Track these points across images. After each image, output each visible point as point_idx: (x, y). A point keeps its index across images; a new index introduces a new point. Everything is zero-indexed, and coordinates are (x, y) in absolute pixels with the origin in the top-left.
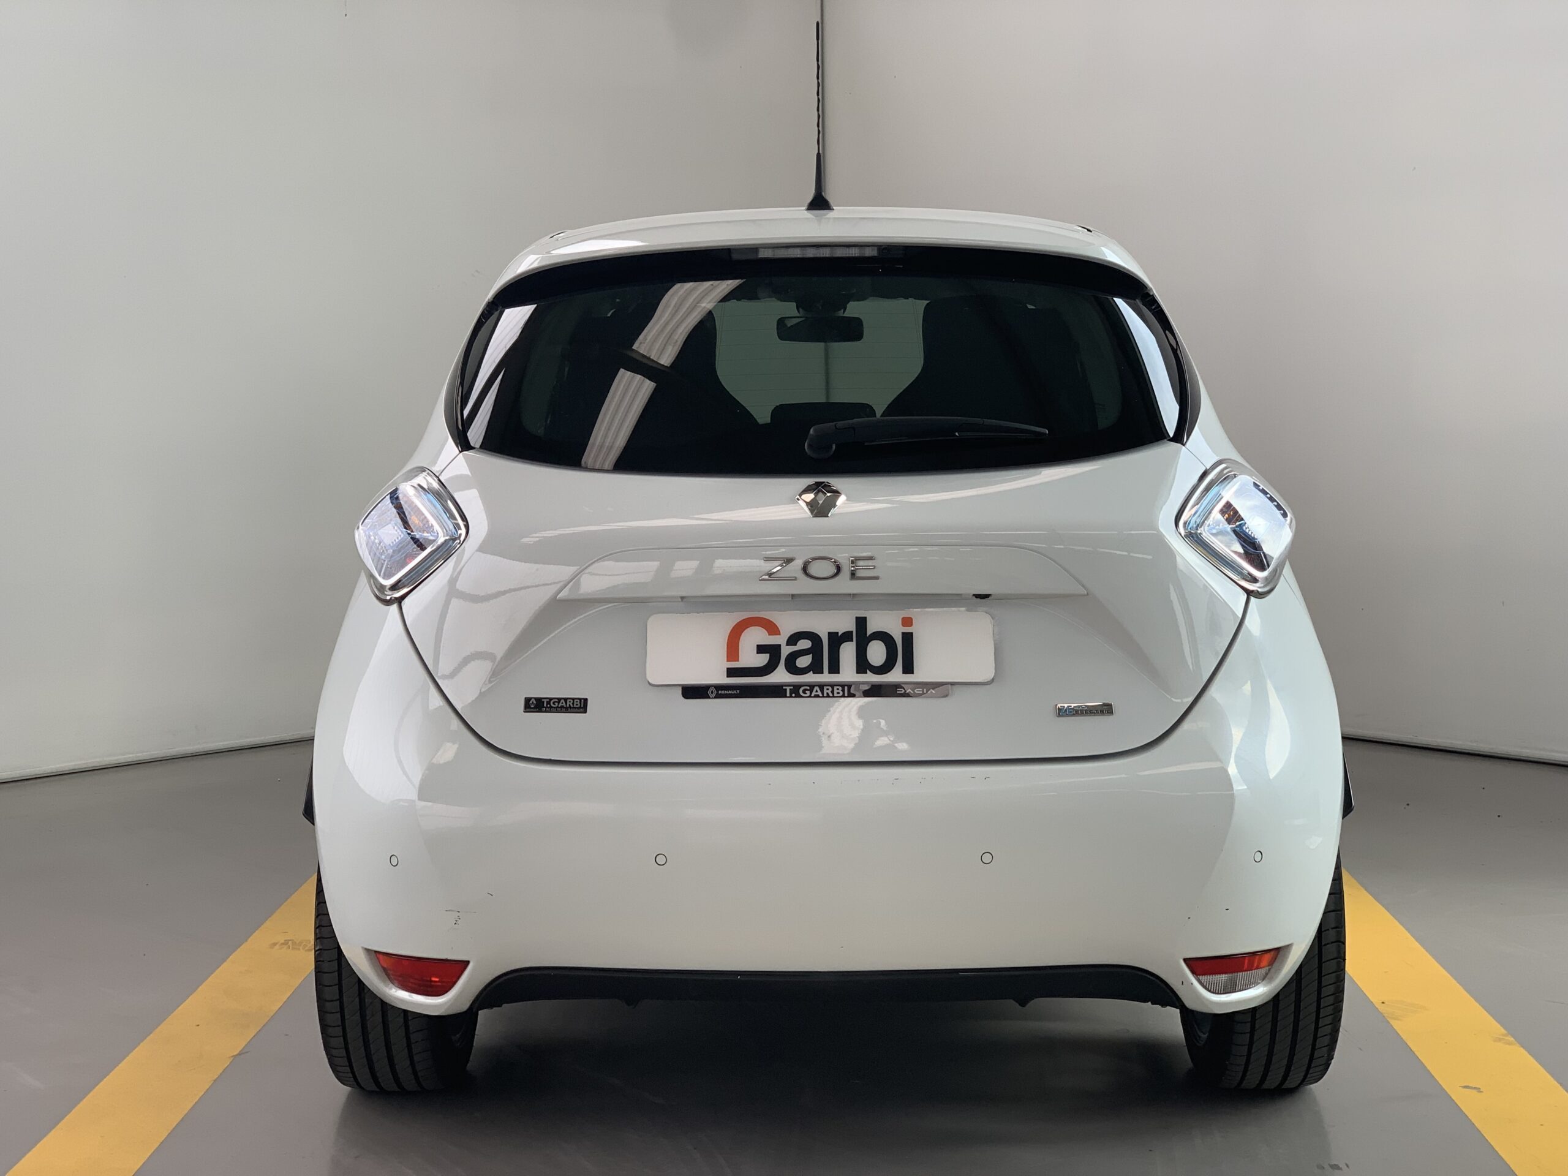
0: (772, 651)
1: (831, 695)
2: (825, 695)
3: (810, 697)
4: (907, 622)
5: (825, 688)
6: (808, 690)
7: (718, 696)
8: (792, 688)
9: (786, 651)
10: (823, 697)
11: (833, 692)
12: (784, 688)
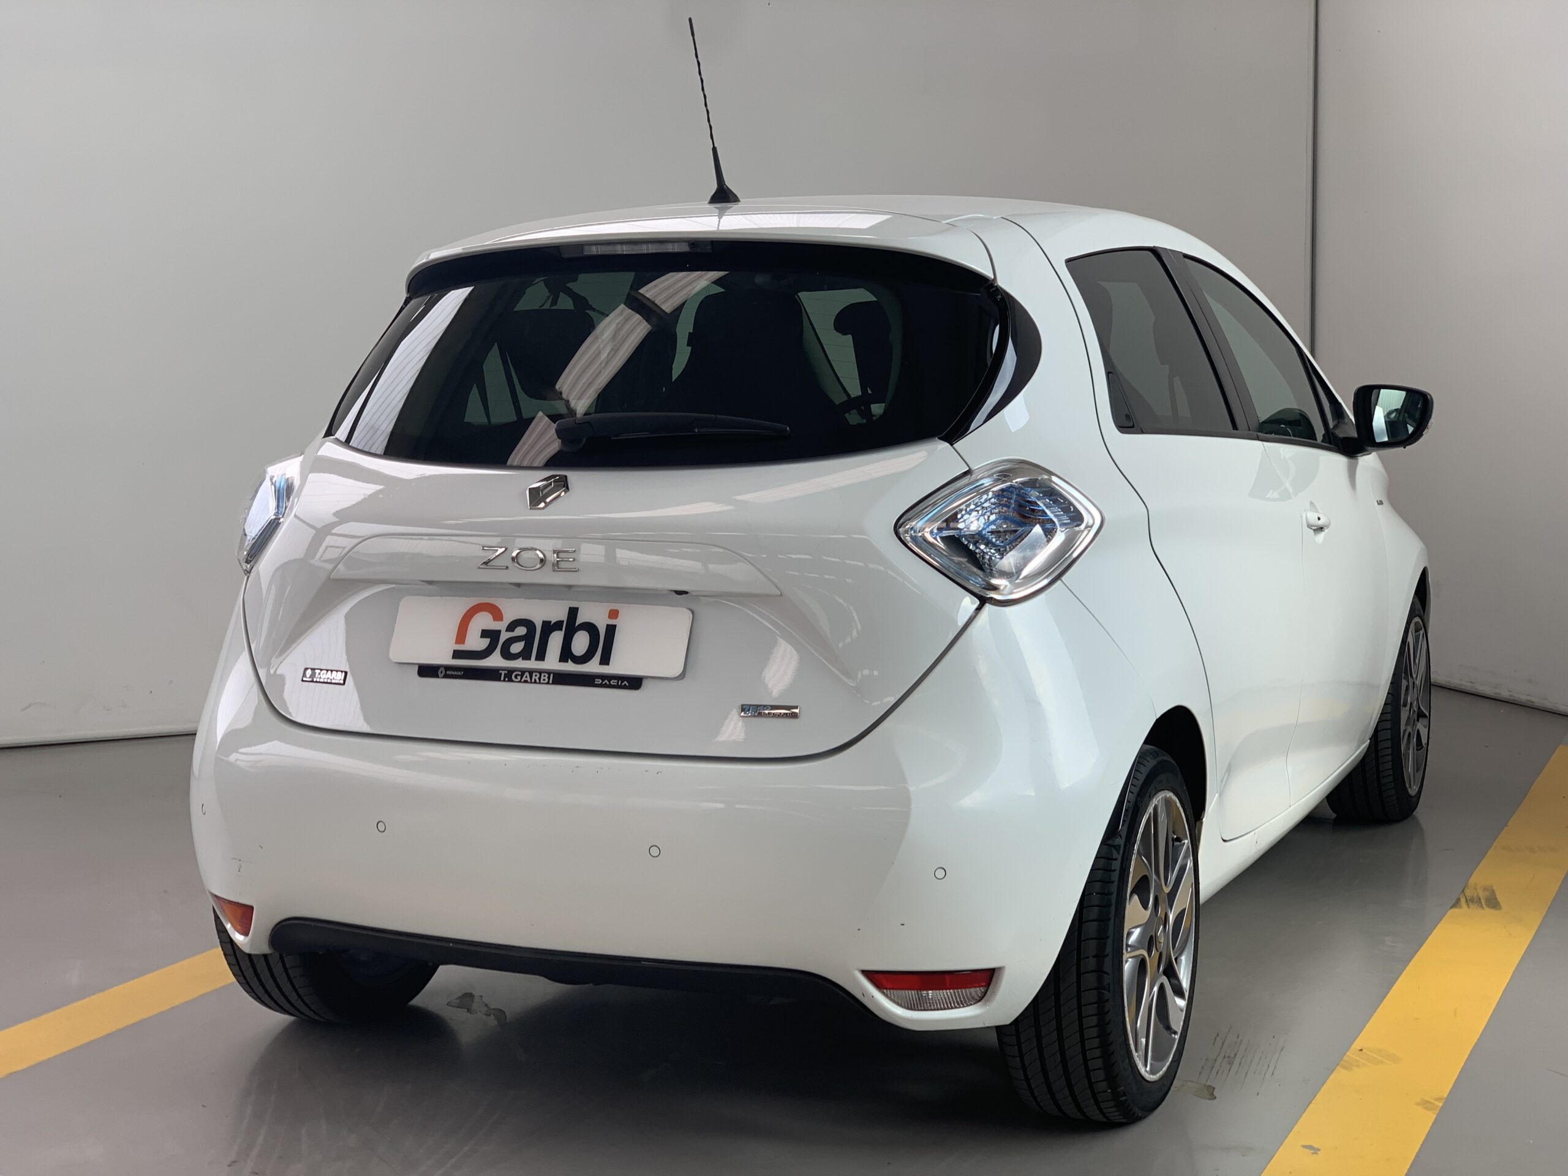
0: (491, 635)
1: (538, 681)
2: (533, 681)
3: (520, 682)
4: (614, 614)
5: (534, 674)
6: (519, 675)
7: (446, 676)
8: (506, 672)
9: (504, 636)
10: (531, 682)
11: (540, 679)
12: (500, 672)
